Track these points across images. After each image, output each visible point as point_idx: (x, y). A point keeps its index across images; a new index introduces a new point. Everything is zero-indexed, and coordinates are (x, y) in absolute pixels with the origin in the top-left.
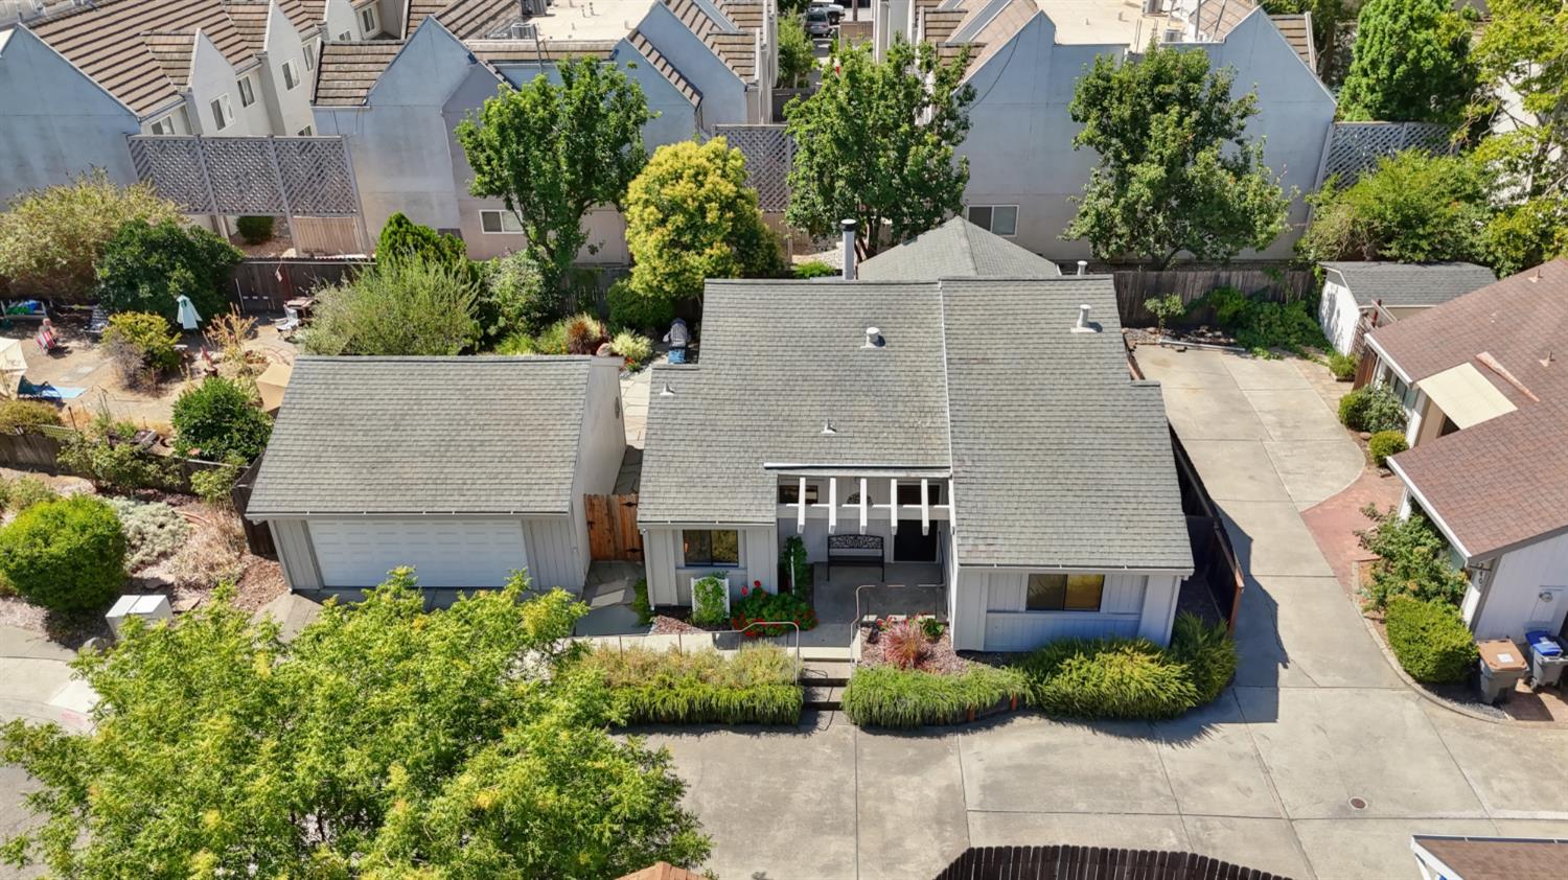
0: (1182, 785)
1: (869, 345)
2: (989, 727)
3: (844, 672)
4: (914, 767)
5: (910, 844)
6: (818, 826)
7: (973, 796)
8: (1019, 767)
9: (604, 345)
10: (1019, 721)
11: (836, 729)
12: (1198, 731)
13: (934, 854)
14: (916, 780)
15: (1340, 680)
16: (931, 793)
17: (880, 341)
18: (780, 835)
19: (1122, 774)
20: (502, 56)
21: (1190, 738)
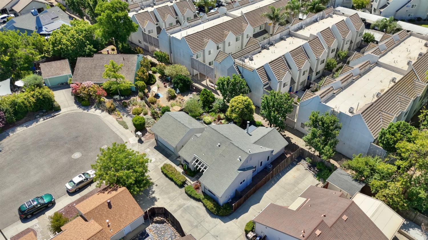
0: (204, 221)
1: (218, 146)
2: (197, 201)
3: (189, 184)
4: (184, 199)
5: (174, 206)
6: (169, 198)
7: (185, 206)
8: (193, 207)
9: (221, 120)
10: (200, 203)
11: (183, 190)
12: (215, 218)
13: (174, 208)
14: (183, 200)
15: (239, 225)
16: (182, 203)
17: (219, 146)
18: (165, 196)
19: (201, 215)
20: (238, 64)
21: (213, 218)
